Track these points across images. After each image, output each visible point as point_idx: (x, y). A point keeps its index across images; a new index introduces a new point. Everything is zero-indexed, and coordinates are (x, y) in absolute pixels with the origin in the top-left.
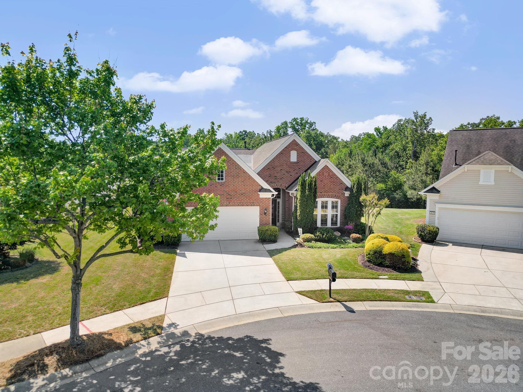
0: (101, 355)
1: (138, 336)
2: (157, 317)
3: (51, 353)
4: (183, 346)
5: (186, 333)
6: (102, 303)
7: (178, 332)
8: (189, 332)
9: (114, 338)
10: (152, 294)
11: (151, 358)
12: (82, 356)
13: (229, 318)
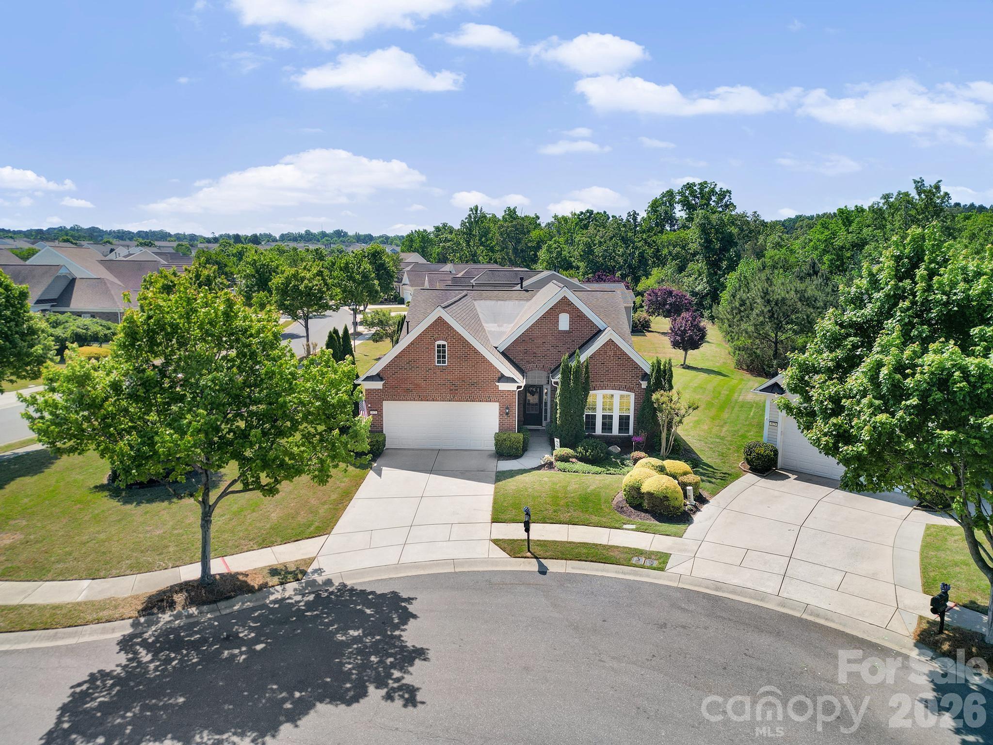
0: (230, 598)
1: (275, 580)
2: (305, 560)
3: (181, 591)
4: (318, 596)
5: (329, 582)
6: (251, 538)
7: (320, 579)
8: (333, 581)
9: (249, 580)
10: (312, 529)
11: (279, 607)
12: (211, 597)
13: (387, 568)
